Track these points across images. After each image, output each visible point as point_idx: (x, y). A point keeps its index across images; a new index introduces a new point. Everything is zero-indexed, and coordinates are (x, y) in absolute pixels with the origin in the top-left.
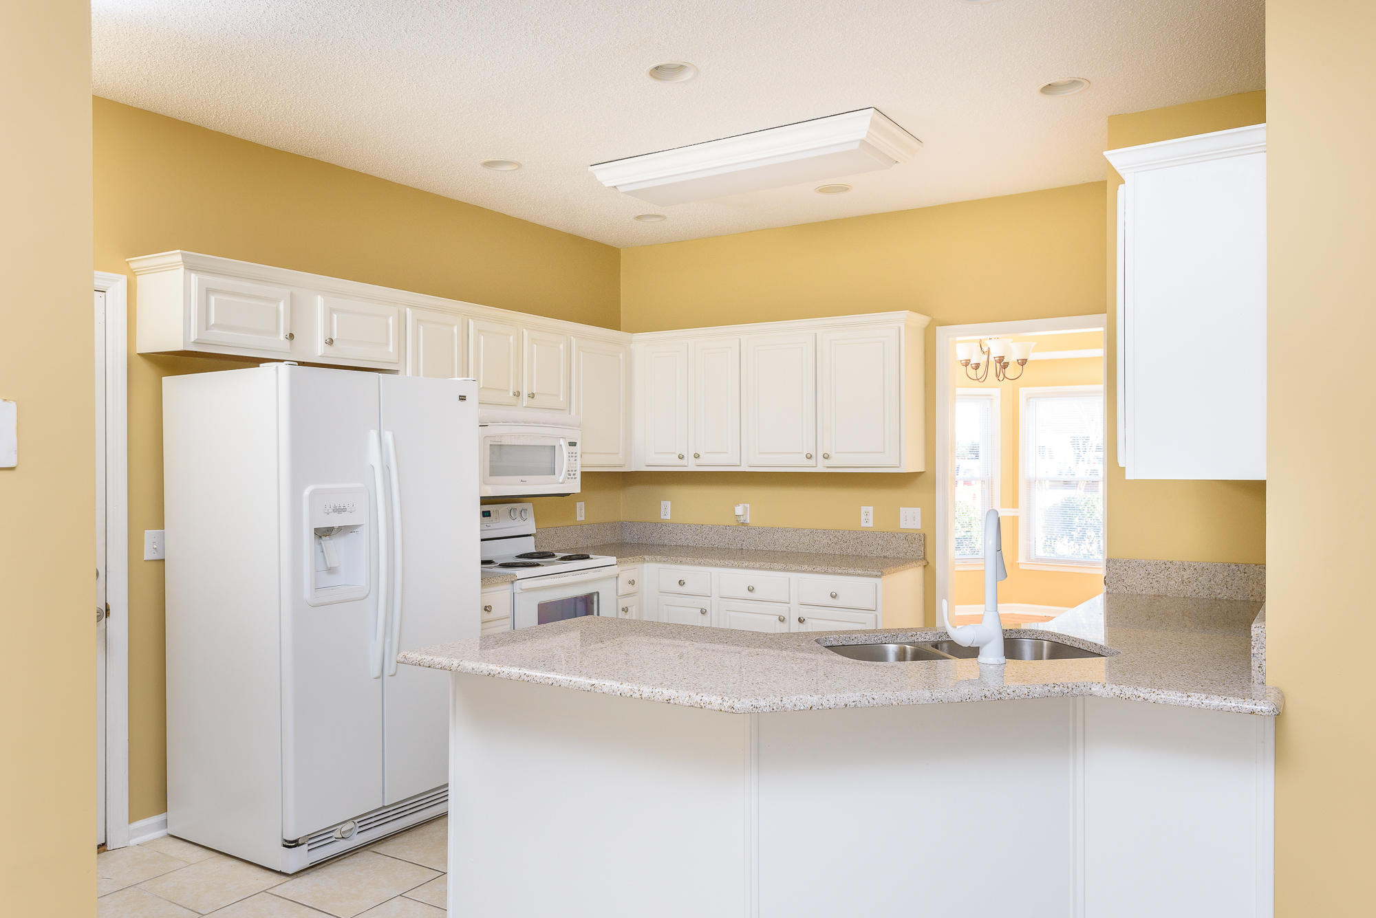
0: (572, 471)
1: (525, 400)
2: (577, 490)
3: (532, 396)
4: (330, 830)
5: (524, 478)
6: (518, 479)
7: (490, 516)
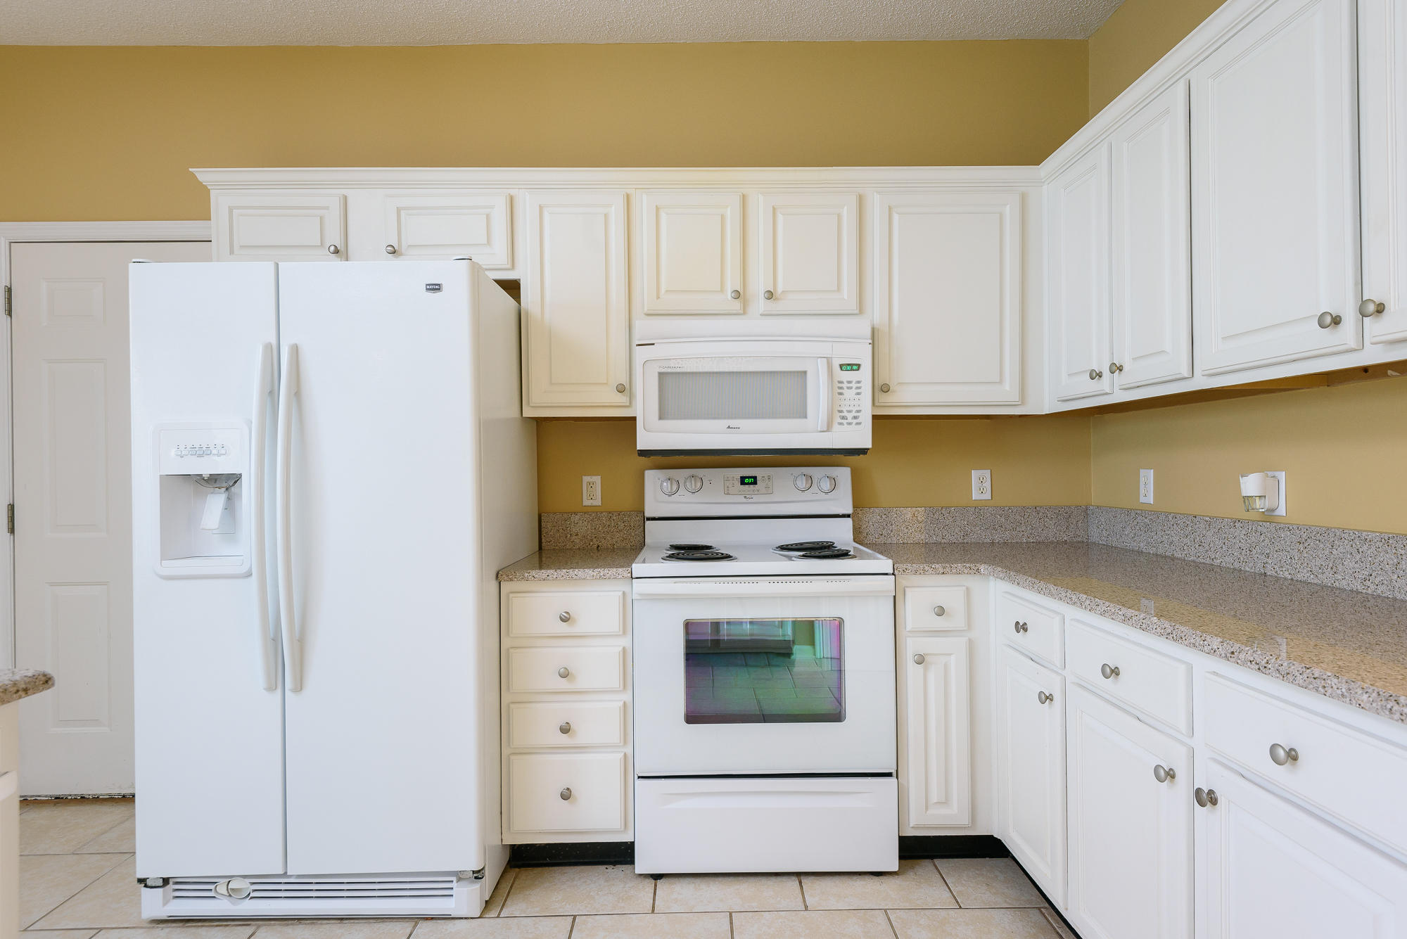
0: (849, 412)
1: (760, 304)
2: (867, 443)
3: (770, 295)
4: (211, 882)
5: (733, 423)
6: (723, 424)
7: (755, 483)
